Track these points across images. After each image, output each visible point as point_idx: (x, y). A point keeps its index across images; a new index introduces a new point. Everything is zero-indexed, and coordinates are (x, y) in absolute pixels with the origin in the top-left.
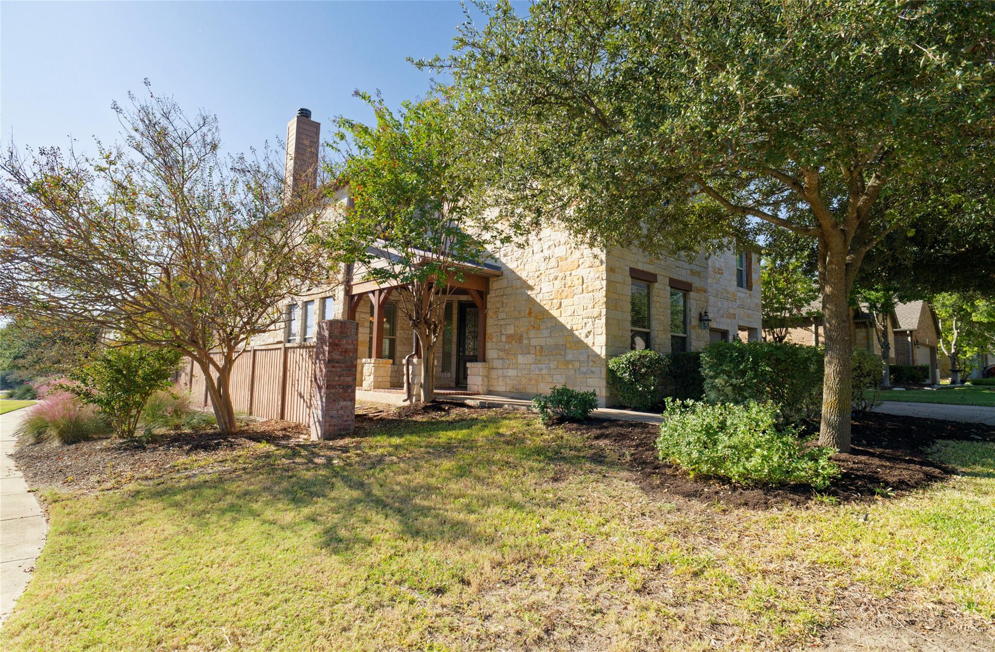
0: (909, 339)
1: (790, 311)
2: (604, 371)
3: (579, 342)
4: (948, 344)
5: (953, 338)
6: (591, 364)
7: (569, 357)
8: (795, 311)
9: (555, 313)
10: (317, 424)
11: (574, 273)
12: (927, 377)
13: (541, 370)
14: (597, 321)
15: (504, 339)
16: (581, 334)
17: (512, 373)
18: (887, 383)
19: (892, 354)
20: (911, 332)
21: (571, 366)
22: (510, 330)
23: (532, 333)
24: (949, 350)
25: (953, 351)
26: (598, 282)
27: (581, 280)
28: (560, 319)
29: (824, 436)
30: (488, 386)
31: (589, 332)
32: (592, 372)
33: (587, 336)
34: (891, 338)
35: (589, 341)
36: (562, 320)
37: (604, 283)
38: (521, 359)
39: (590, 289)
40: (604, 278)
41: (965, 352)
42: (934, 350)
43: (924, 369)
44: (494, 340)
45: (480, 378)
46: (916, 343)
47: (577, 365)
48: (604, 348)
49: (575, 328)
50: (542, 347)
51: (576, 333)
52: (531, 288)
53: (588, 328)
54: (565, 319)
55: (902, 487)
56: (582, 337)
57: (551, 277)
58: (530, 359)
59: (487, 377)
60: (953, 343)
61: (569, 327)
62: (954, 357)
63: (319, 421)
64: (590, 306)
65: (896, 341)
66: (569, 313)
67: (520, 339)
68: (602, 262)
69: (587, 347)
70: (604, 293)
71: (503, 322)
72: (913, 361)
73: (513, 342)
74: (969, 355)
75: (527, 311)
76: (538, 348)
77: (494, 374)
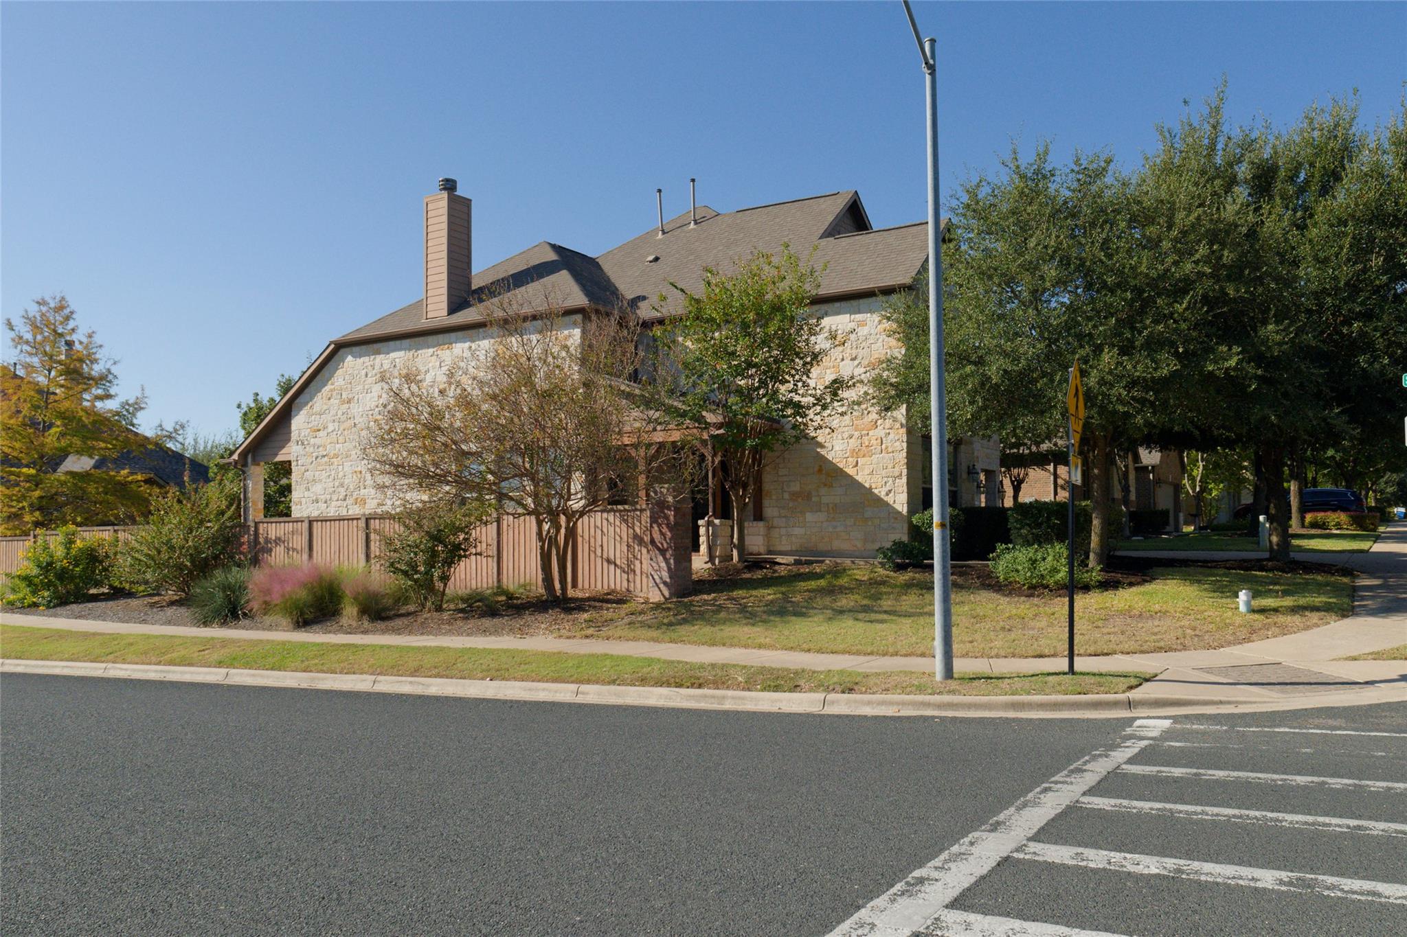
0: (1151, 475)
1: (1029, 448)
2: (906, 526)
3: (878, 500)
4: (1192, 479)
5: (1198, 472)
6: (893, 520)
7: (868, 514)
8: (1034, 448)
9: (850, 471)
10: (662, 586)
11: (871, 433)
12: (1167, 523)
13: (835, 527)
14: (897, 481)
15: (786, 496)
16: (881, 492)
17: (797, 531)
18: (1127, 533)
19: (1133, 497)
20: (1153, 467)
21: (870, 523)
22: (796, 487)
23: (823, 491)
24: (1194, 488)
25: (1198, 489)
26: (898, 443)
27: (879, 441)
28: (857, 478)
29: (1092, 560)
30: (768, 546)
31: (890, 491)
32: (894, 528)
33: (887, 495)
34: (1132, 476)
35: (890, 499)
36: (859, 478)
37: (905, 445)
38: (809, 517)
39: (890, 450)
40: (905, 440)
41: (1211, 490)
42: (1178, 488)
43: (1165, 513)
44: (774, 497)
45: (761, 538)
46: (1158, 481)
47: (877, 521)
48: (905, 505)
49: (873, 486)
50: (836, 505)
51: (876, 491)
52: (822, 446)
53: (888, 488)
54: (862, 477)
55: (1131, 584)
56: (882, 495)
57: (846, 435)
58: (822, 516)
59: (768, 536)
60: (1199, 478)
61: (867, 485)
62: (1199, 497)
63: (665, 583)
64: (890, 466)
65: (1137, 479)
66: (867, 471)
67: (808, 496)
68: (902, 425)
69: (887, 504)
70: (905, 455)
71: (785, 479)
72: (1155, 504)
73: (800, 500)
74: (1214, 493)
75: (816, 468)
76: (831, 506)
77: (775, 533)
